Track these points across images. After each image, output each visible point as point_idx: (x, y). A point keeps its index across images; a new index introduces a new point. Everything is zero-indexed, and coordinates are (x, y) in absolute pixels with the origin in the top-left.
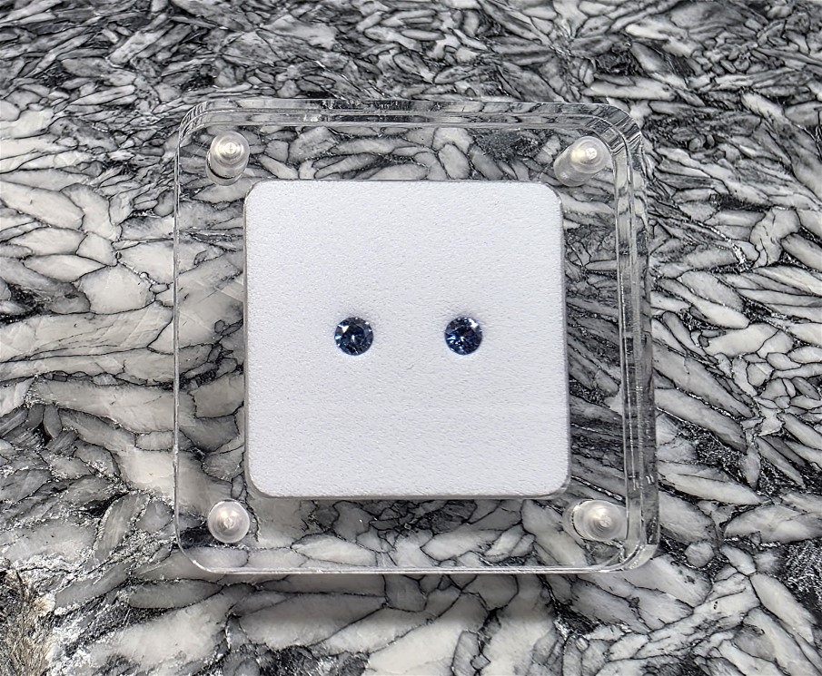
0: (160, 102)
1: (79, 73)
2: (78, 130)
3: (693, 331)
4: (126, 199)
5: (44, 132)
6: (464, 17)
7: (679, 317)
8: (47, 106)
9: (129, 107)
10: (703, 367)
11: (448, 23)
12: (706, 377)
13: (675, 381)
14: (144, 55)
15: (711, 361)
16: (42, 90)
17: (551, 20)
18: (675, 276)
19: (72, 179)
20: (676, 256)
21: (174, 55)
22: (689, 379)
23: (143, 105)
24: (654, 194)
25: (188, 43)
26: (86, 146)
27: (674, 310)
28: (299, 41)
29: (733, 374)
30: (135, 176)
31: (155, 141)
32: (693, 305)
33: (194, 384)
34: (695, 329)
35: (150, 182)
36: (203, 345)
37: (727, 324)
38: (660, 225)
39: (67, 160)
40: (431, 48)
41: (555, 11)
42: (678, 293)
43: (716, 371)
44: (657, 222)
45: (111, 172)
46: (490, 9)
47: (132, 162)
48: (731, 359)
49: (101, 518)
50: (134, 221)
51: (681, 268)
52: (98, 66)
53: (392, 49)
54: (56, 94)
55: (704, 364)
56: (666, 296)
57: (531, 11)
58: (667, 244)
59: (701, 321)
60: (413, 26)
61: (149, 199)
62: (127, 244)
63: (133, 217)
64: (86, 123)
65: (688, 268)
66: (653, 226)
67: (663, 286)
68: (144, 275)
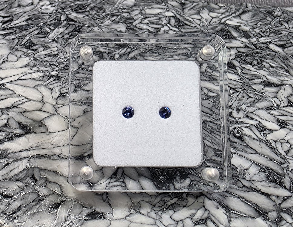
0: (67, 53)
1: (37, 44)
2: (39, 64)
3: (261, 131)
4: (57, 89)
5: (27, 66)
6: (170, 19)
7: (256, 127)
8: (27, 56)
9: (56, 55)
10: (266, 145)
11: (164, 22)
12: (267, 149)
13: (257, 150)
14: (60, 36)
15: (269, 143)
16: (25, 50)
17: (200, 20)
18: (252, 111)
19: (38, 83)
20: (252, 104)
21: (70, 36)
22: (262, 150)
23: (61, 54)
24: (242, 82)
25: (75, 31)
26: (42, 70)
27: (253, 124)
28: (114, 30)
29: (277, 147)
30: (60, 80)
31: (66, 68)
32: (260, 122)
33: (87, 158)
34: (262, 131)
35: (65, 83)
36: (88, 143)
37: (273, 129)
39: (36, 75)
40: (159, 31)
41: (201, 16)
42: (254, 118)
43: (271, 146)
44: (244, 92)
45: (51, 79)
46: (178, 16)
47: (58, 76)
48: (275, 141)
49: (58, 210)
50: (61, 97)
51: (254, 108)
52: (44, 41)
53: (146, 31)
54: (30, 51)
55: (266, 144)
56: (250, 119)
57: (192, 17)
58: (248, 99)
59: (263, 128)
60: (152, 23)
61: (65, 89)
62: (59, 106)
63: (61, 96)
64: (41, 62)
65: (257, 108)
66: (243, 93)
67: (249, 115)
68: (66, 117)
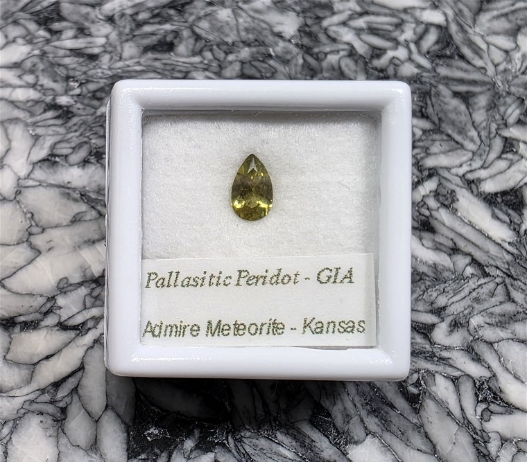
0: (121, 58)
1: (69, 17)
2: (43, 70)
3: (481, 401)
4: (49, 142)
5: (16, 66)
6: (426, 31)
7: (475, 384)
8: (30, 42)
9: (93, 57)
10: (472, 441)
11: (408, 34)
12: (470, 453)
13: (438, 448)
14: (129, 12)
15: (482, 437)
16: (32, 26)
17: (507, 52)
18: (493, 340)
19: (17, 113)
20: (504, 321)
21: (154, 16)
22: (451, 450)
23: (105, 59)
24: (515, 251)
25: (171, 8)
26: (42, 86)
27: (473, 375)
28: (264, 26)
29: (498, 456)
30: (67, 122)
31: (98, 94)
32: (494, 375)
33: (17, 329)
34: (485, 400)
35: (76, 131)
36: (41, 296)
37: (518, 405)
38: (505, 285)
39: (21, 95)
40: (378, 56)
41: (516, 42)
42: (486, 359)
43: (482, 449)
44: (504, 281)
45: (50, 114)
46: (454, 28)
47: (71, 109)
48: (504, 440)
50: (46, 163)
51: (502, 334)
52: (88, 14)
53: (343, 50)
54: (42, 33)
55: (474, 439)
56: (473, 359)
57: (492, 39)
58: (502, 306)
59: (495, 394)
61: (68, 146)
62: (31, 183)
63: (48, 160)
64: (52, 65)
65: (510, 336)
66: (498, 284)
67: (476, 348)
68: (29, 215)
